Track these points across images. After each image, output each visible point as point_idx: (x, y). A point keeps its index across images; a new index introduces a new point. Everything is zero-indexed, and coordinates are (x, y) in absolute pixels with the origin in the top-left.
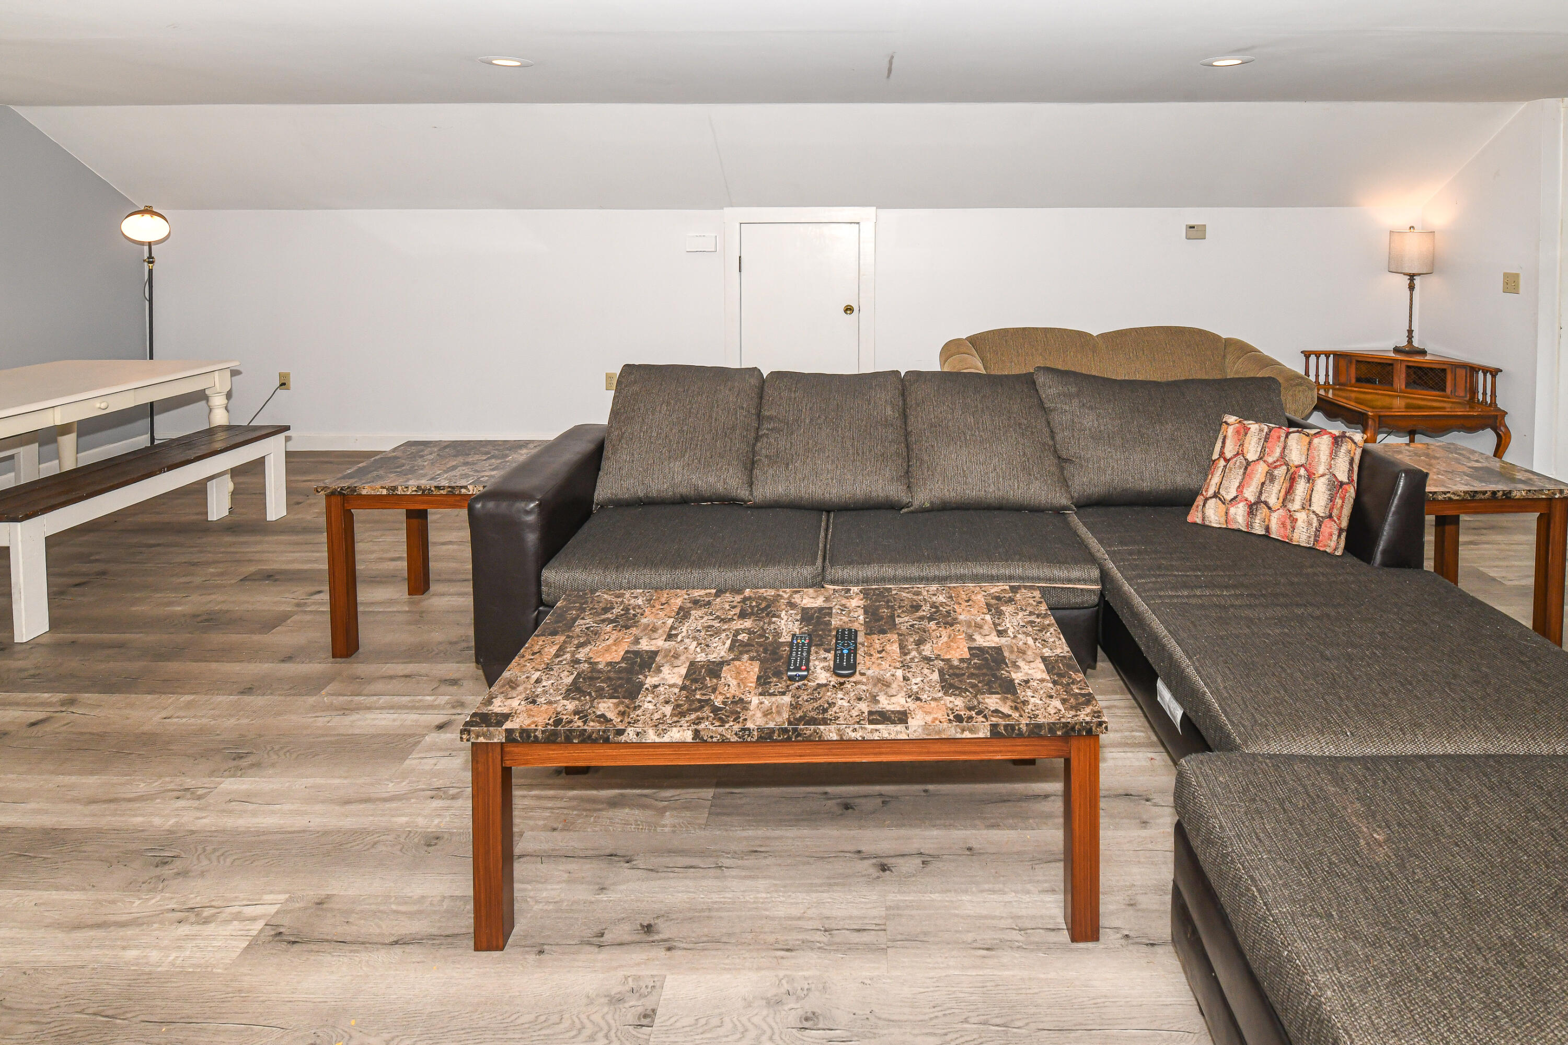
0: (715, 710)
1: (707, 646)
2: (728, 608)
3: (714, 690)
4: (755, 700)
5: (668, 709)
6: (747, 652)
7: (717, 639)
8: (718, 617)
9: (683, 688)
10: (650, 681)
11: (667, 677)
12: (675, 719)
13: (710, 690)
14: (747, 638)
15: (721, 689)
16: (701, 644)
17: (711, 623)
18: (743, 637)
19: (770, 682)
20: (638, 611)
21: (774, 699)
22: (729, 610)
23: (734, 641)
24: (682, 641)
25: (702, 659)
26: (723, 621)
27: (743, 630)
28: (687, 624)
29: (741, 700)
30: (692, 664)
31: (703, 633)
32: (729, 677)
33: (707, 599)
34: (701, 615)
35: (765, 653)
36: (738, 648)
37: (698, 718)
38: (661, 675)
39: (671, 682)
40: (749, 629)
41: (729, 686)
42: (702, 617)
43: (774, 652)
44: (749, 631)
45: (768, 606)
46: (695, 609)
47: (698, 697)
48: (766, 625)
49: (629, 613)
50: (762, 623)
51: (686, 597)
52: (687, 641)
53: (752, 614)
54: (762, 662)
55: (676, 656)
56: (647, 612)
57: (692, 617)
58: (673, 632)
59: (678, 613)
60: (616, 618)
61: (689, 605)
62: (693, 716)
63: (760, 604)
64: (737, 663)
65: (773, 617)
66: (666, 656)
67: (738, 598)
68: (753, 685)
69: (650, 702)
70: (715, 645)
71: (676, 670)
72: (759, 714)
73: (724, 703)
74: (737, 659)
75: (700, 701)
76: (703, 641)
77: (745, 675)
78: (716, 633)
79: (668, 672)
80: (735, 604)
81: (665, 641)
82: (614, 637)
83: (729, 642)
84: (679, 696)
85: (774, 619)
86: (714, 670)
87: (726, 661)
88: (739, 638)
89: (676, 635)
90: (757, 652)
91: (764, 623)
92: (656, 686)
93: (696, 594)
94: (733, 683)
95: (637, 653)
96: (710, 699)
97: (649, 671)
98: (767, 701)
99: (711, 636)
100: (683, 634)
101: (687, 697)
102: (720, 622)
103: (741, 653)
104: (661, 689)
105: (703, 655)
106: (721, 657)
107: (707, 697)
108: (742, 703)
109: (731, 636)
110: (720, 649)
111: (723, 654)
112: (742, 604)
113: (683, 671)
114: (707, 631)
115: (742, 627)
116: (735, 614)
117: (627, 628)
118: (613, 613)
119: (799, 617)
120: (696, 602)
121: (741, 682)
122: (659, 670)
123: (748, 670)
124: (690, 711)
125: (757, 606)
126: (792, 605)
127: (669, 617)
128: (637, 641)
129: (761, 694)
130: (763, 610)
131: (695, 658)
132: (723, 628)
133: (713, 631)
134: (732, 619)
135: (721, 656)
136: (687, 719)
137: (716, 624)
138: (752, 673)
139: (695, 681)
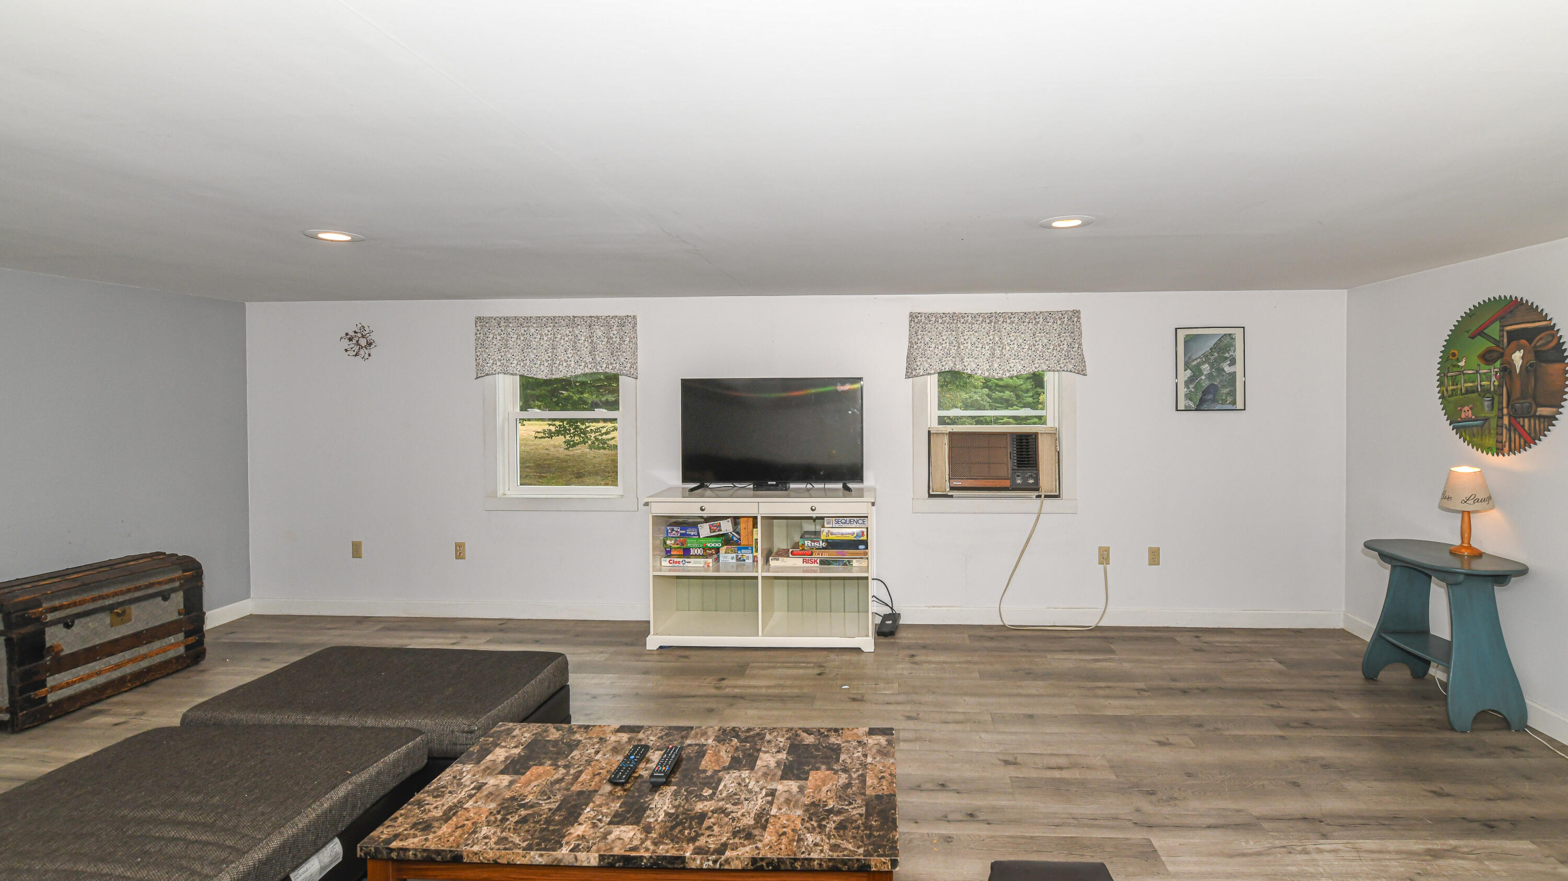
0: (737, 736)
1: (739, 784)
2: (715, 827)
3: (737, 749)
4: (710, 741)
5: (768, 737)
6: (707, 777)
7: (731, 790)
8: (727, 815)
9: (759, 750)
10: (783, 756)
11: (771, 759)
12: (763, 732)
13: (740, 749)
14: (704, 791)
15: (732, 750)
16: (745, 786)
17: (734, 808)
18: (707, 792)
19: (696, 753)
20: (808, 825)
21: (697, 742)
22: (714, 824)
23: (716, 788)
24: (761, 789)
25: (744, 772)
26: (722, 811)
27: (706, 799)
28: (758, 807)
29: (719, 742)
30: (752, 768)
31: (743, 796)
32: (725, 758)
33: (737, 840)
34: (744, 818)
35: (692, 776)
36: (713, 782)
37: (749, 732)
38: (775, 760)
39: (767, 755)
40: (700, 800)
41: (726, 751)
42: (743, 815)
43: (685, 776)
44: (701, 798)
45: (673, 828)
46: (749, 826)
47: (748, 744)
48: (683, 804)
49: (816, 821)
50: (686, 807)
51: (760, 845)
52: (757, 789)
53: (692, 818)
54: (697, 769)
55: (765, 775)
56: (798, 822)
57: (752, 815)
58: (770, 798)
59: (767, 821)
60: (828, 816)
61: (756, 832)
62: (752, 733)
63: (680, 831)
64: (717, 768)
65: (673, 814)
66: (774, 775)
67: (702, 841)
68: (709, 751)
69: (781, 742)
70: (733, 785)
71: (765, 764)
72: (710, 733)
73: (731, 740)
74: (716, 772)
75: (747, 742)
76: (743, 788)
77: (713, 759)
78: (731, 796)
79: (771, 762)
80: (708, 833)
81: (776, 790)
82: (823, 794)
83: (721, 787)
84: (761, 745)
85: (673, 811)
86: (735, 764)
87: (725, 770)
88: (711, 791)
89: (767, 795)
90: (699, 777)
91: (683, 807)
92: (778, 752)
93: (747, 849)
94: (723, 753)
95: (798, 778)
96: (740, 743)
97: (785, 763)
98: (703, 741)
99: (735, 794)
100: (760, 796)
101: (756, 744)
102: (726, 809)
103: (712, 777)
104: (774, 750)
105: (743, 776)
106: (729, 773)
107: (742, 744)
108: (719, 740)
109: (718, 793)
110: (729, 782)
111: (727, 777)
112: (700, 832)
113: (759, 763)
114: (738, 799)
115: (706, 803)
116: (710, 818)
117: (813, 804)
118: (834, 822)
119: (648, 812)
120: (749, 836)
121: (717, 753)
122: (778, 763)
123: (710, 763)
124: (754, 736)
125: (684, 828)
126: (648, 829)
127: (775, 816)
128: (801, 789)
129: (705, 745)
130: (681, 823)
131: (750, 773)
132: (723, 802)
133: (733, 799)
134: (713, 812)
135: (729, 775)
136: (755, 732)
137: (730, 807)
138: (708, 760)
139: (750, 755)
